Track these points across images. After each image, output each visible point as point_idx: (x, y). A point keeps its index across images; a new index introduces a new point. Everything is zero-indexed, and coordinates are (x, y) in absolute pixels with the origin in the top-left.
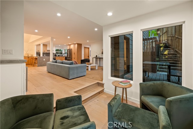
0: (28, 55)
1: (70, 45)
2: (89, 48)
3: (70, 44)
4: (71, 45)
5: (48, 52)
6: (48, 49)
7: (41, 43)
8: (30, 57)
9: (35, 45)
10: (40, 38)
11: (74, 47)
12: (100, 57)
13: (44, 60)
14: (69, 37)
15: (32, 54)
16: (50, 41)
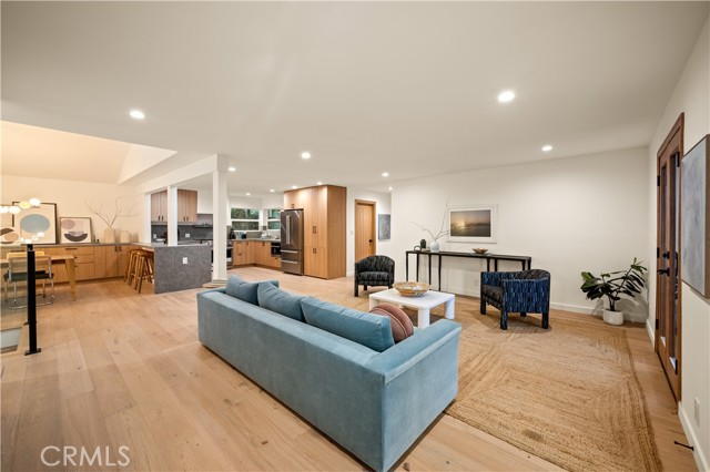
0: (117, 239)
1: (292, 193)
2: (372, 205)
3: (295, 187)
4: (298, 190)
5: (200, 222)
6: (199, 212)
7: (172, 187)
8: (123, 247)
9: (147, 194)
10: (165, 157)
11: (315, 200)
12: (441, 250)
13: (185, 261)
14: (306, 155)
15: (133, 233)
16: (210, 175)
